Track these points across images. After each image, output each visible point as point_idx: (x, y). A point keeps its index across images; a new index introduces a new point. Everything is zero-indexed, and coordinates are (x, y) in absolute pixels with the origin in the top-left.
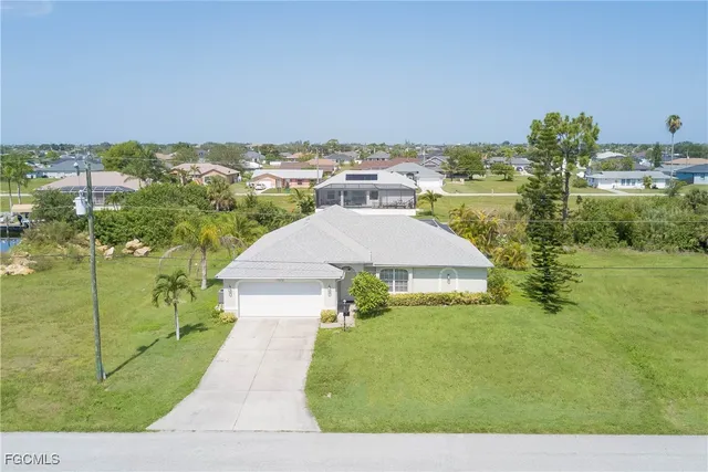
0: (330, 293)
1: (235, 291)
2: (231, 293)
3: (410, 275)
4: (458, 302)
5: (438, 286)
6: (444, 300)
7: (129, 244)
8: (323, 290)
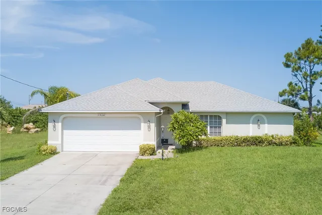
0: (149, 127)
1: (59, 125)
2: (54, 127)
3: (224, 121)
4: (270, 143)
5: (250, 130)
6: (257, 142)
7: (25, 125)
8: (142, 124)
